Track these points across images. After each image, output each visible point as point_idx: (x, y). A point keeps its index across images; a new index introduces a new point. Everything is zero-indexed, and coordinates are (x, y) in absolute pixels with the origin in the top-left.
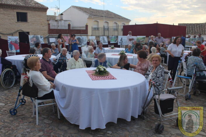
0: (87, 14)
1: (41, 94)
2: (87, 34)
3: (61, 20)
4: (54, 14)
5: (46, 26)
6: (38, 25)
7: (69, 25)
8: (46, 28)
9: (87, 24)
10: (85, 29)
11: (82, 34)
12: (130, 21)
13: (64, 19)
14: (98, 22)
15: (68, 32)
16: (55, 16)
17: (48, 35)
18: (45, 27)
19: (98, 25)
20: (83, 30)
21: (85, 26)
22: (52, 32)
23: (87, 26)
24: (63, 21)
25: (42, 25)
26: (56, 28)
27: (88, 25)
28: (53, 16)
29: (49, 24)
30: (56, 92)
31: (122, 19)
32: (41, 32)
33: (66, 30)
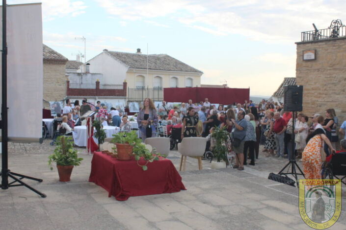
0: (126, 66)
1: (67, 133)
2: (126, 95)
3: (87, 73)
4: (77, 58)
5: (64, 85)
6: (52, 83)
7: (98, 83)
8: (64, 87)
9: (125, 81)
10: (121, 88)
11: (118, 96)
12: (201, 74)
13: (91, 71)
14: (143, 77)
15: (95, 92)
16: (78, 61)
17: (66, 97)
18: (62, 86)
19: (144, 82)
20: (119, 91)
21: (122, 84)
22: (71, 92)
23: (125, 84)
24: (89, 75)
25: (58, 82)
26: (78, 87)
27: (127, 82)
28: (74, 61)
29: (68, 82)
30: (73, 133)
31: (186, 71)
32: (57, 93)
33: (92, 90)
